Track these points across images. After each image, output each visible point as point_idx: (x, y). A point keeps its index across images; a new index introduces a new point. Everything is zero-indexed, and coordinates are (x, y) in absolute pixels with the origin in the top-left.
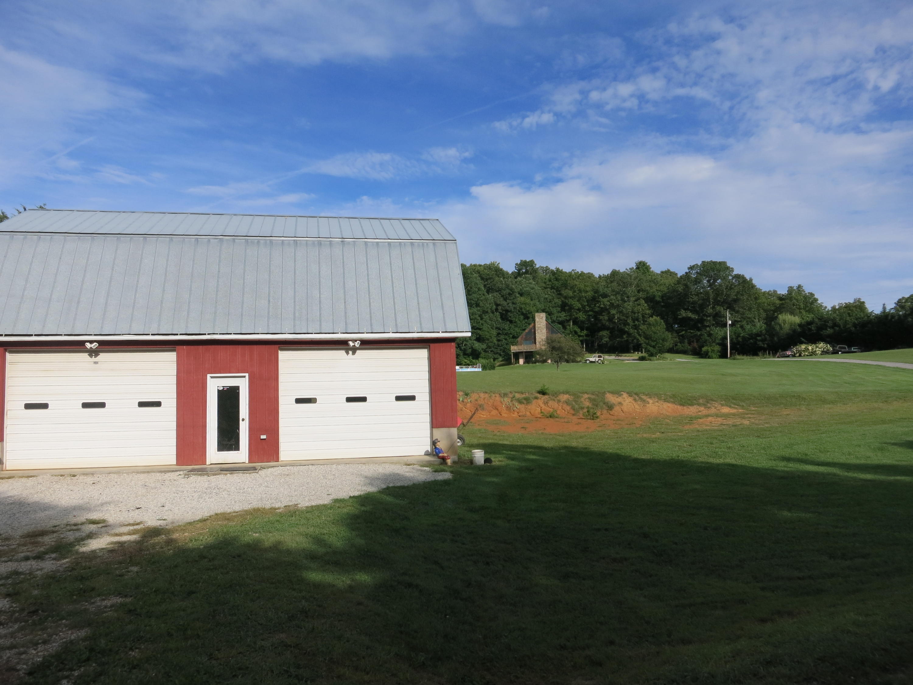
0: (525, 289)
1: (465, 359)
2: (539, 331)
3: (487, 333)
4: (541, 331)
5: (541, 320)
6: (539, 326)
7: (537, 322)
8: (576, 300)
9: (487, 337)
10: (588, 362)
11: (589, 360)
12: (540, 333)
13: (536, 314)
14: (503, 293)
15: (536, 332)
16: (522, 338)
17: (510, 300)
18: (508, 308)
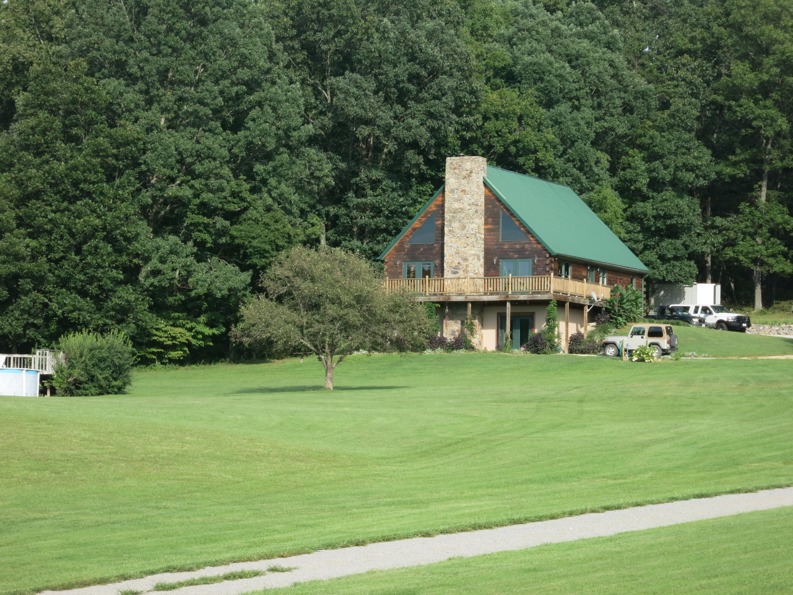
0: (527, 59)
1: (174, 325)
2: (456, 225)
3: (258, 230)
4: (464, 227)
5: (464, 182)
6: (456, 205)
7: (452, 191)
8: (769, 103)
9: (255, 243)
10: (610, 351)
11: (614, 344)
12: (458, 232)
13: (448, 160)
14: (386, 74)
15: (446, 229)
16: (399, 249)
17: (418, 101)
18: (403, 134)
